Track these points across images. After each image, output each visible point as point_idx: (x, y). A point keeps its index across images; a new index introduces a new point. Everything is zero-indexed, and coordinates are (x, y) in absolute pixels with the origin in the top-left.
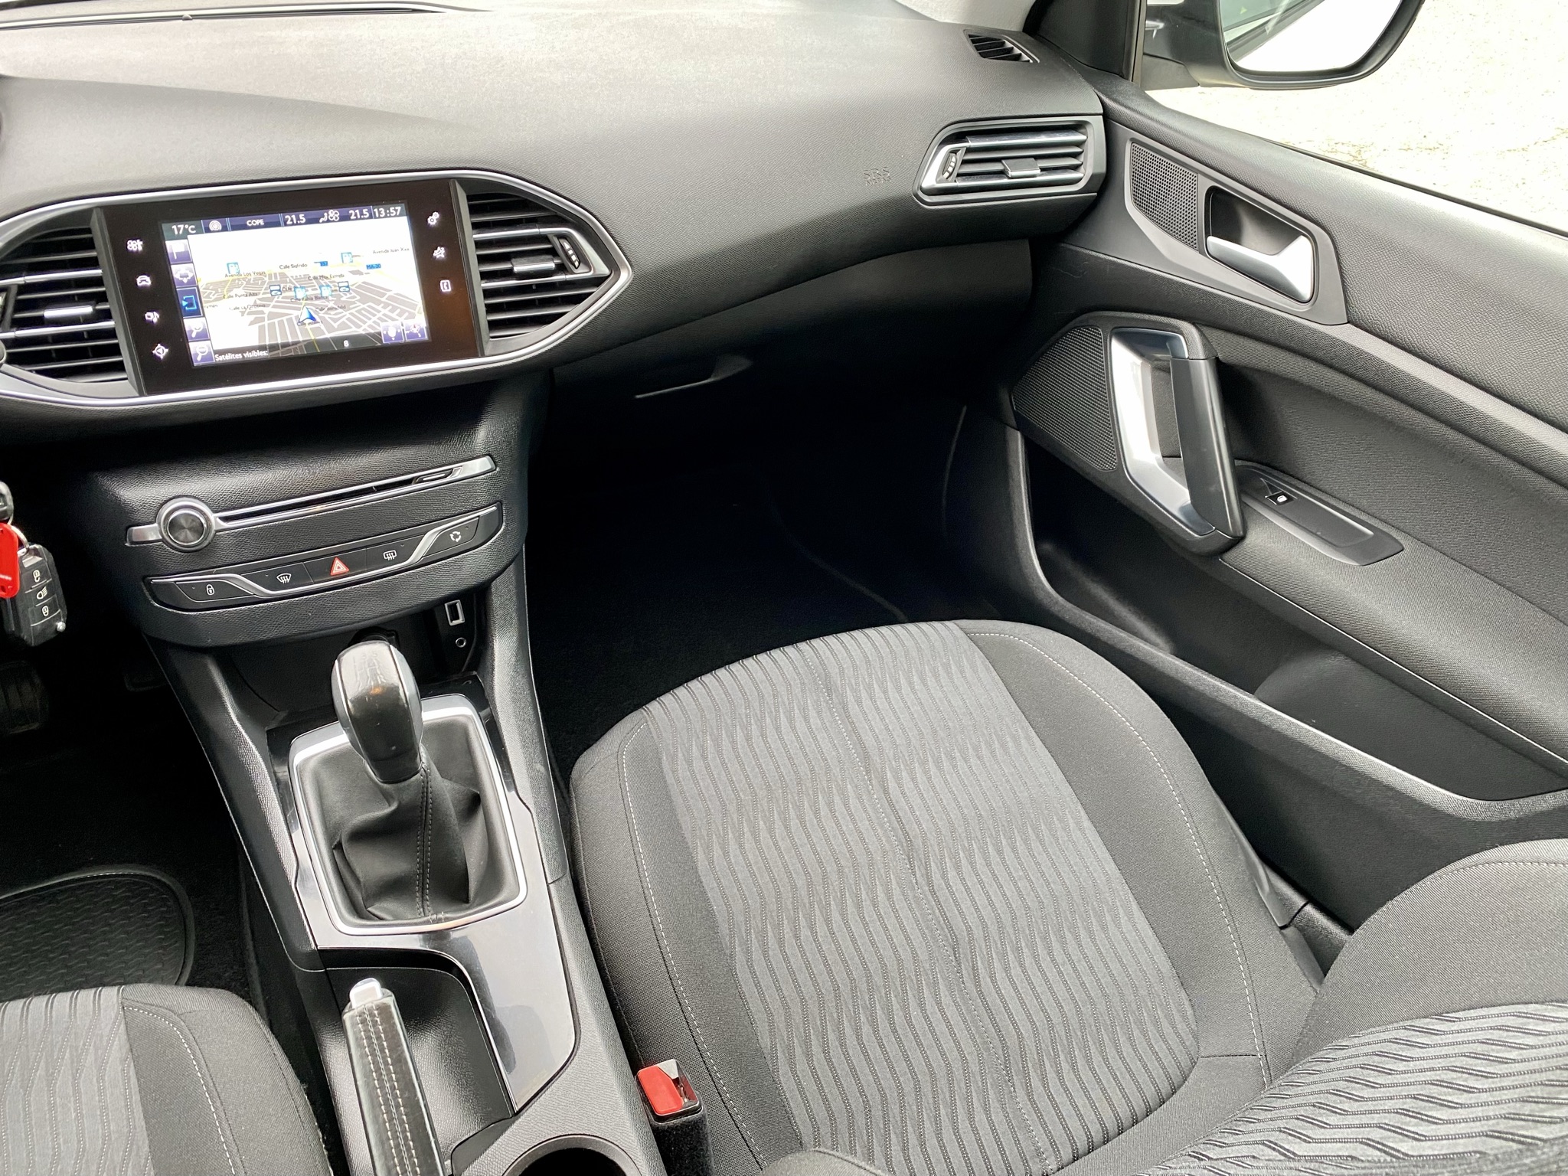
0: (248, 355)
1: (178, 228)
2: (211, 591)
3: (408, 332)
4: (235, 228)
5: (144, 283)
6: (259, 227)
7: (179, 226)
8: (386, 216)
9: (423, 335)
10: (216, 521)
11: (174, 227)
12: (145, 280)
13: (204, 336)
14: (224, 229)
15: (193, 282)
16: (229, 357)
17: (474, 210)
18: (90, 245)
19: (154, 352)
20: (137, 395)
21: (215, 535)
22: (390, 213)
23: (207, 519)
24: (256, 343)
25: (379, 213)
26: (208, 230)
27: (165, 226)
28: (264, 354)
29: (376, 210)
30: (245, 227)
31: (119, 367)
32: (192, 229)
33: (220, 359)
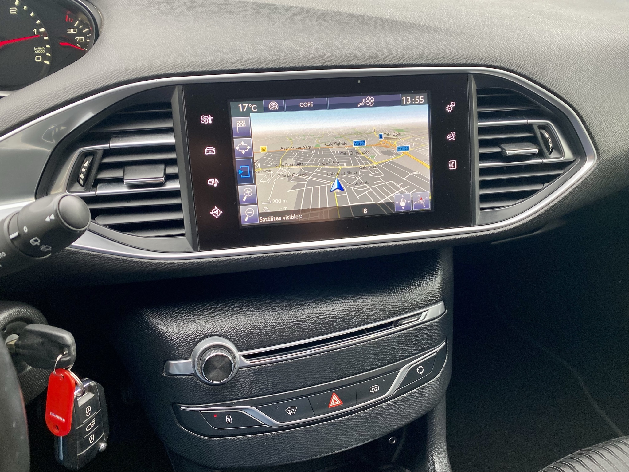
0: (286, 218)
1: (243, 106)
2: (229, 420)
3: (416, 203)
4: (291, 108)
5: (210, 153)
6: (309, 108)
7: (244, 105)
8: (411, 104)
9: (427, 206)
10: (240, 358)
11: (240, 105)
12: (211, 151)
13: (253, 201)
14: (281, 109)
15: (250, 154)
16: (270, 219)
17: (481, 102)
18: (169, 116)
19: (211, 213)
20: (192, 250)
21: (238, 371)
22: (415, 101)
23: (234, 357)
24: (292, 208)
25: (407, 101)
26: (267, 110)
27: (232, 104)
28: (298, 217)
29: (404, 98)
30: (297, 108)
31: (179, 224)
32: (254, 108)
33: (264, 220)
